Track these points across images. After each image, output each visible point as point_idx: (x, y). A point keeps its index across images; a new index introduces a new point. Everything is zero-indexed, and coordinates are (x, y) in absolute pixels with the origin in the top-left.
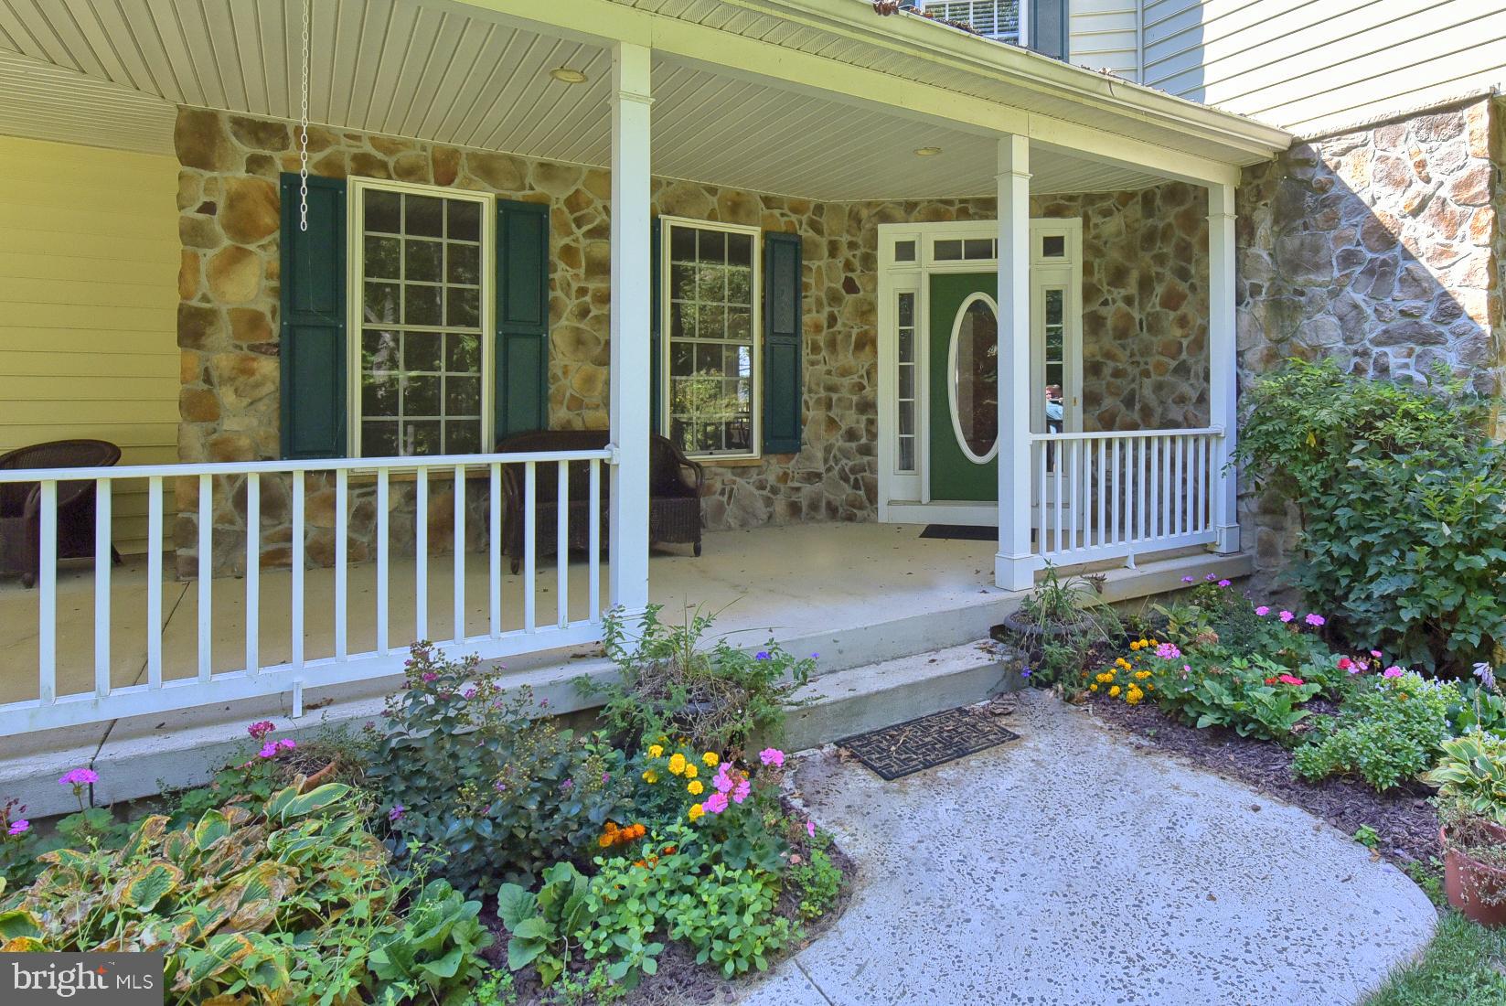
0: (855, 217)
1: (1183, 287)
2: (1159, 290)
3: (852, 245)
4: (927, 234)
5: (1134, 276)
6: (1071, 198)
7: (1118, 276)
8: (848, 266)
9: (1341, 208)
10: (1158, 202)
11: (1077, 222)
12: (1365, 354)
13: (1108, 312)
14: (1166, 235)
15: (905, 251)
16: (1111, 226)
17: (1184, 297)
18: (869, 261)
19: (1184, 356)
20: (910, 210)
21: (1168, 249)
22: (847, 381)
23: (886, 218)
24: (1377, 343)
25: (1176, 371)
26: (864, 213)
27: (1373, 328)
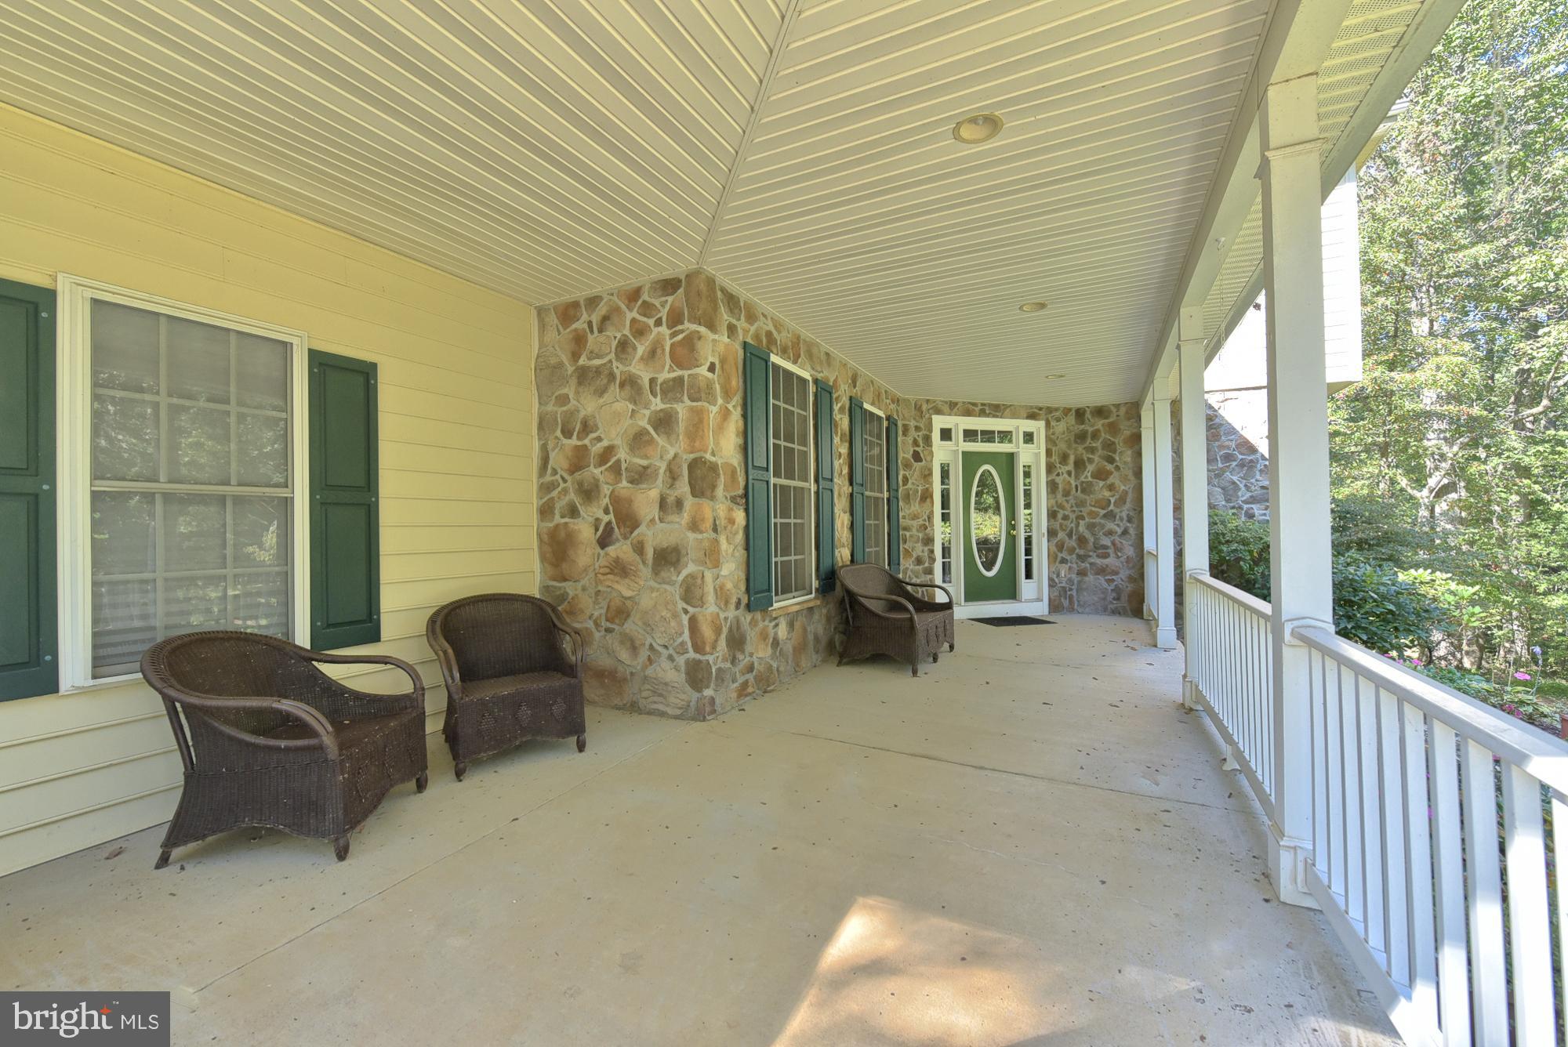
0: (918, 408)
1: (1109, 467)
2: (1090, 468)
3: (917, 428)
4: (960, 423)
5: (1072, 458)
6: (1040, 409)
7: (1064, 458)
8: (916, 443)
9: (1222, 430)
10: (1088, 415)
11: (1041, 424)
12: (1240, 508)
13: (1059, 480)
14: (1095, 435)
15: (946, 434)
16: (1060, 427)
17: (1111, 473)
18: (928, 440)
19: (1112, 507)
20: (952, 407)
21: (1098, 444)
22: (915, 523)
23: (939, 412)
24: (1246, 502)
25: (1105, 516)
26: (925, 407)
27: (1244, 495)
